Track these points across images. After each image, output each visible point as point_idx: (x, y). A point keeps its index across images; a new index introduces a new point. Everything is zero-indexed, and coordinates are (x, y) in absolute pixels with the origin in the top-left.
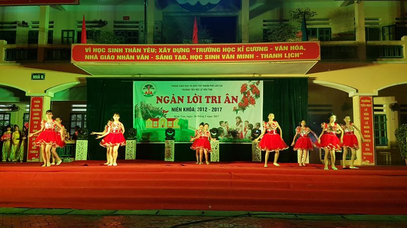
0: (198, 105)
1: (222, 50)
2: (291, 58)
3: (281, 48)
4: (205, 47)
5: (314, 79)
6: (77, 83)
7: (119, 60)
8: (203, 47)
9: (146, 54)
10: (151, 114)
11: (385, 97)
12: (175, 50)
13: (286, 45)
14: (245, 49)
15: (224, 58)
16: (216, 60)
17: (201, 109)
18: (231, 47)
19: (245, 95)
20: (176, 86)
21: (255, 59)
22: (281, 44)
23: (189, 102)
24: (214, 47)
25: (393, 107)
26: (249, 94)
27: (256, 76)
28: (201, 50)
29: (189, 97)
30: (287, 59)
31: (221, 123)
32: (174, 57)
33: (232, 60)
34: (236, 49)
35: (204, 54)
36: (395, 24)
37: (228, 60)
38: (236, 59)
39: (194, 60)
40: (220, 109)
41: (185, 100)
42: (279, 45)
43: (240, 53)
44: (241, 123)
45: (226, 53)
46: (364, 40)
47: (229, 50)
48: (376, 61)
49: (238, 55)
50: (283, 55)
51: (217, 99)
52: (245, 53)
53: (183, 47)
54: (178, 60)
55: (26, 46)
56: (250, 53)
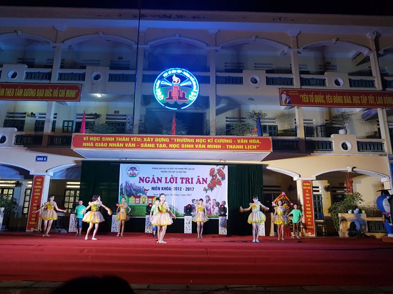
0: (174, 185)
1: (195, 141)
2: (250, 149)
3: (242, 141)
4: (182, 138)
5: (267, 165)
6: (73, 164)
7: (111, 147)
8: (180, 138)
9: (133, 142)
10: (134, 192)
11: (320, 181)
12: (157, 140)
13: (246, 139)
14: (214, 141)
15: (197, 147)
16: (190, 148)
17: (176, 189)
18: (203, 138)
19: (213, 177)
20: (156, 168)
21: (222, 149)
22: (242, 138)
23: (166, 182)
24: (189, 138)
25: (327, 189)
26: (216, 177)
27: (222, 161)
28: (178, 140)
29: (166, 178)
30: (247, 149)
31: (193, 201)
32: (156, 146)
33: (203, 149)
34: (207, 141)
35: (180, 143)
36: (325, 124)
37: (200, 149)
38: (206, 148)
39: (173, 148)
40: (192, 189)
41: (163, 180)
42: (240, 139)
43: (210, 144)
44: (210, 201)
45: (198, 143)
46: (304, 137)
47: (201, 141)
48: (313, 152)
49: (208, 145)
50: (244, 147)
51: (190, 181)
52: (214, 143)
53: (164, 137)
54: (159, 148)
55: (33, 133)
56: (218, 144)
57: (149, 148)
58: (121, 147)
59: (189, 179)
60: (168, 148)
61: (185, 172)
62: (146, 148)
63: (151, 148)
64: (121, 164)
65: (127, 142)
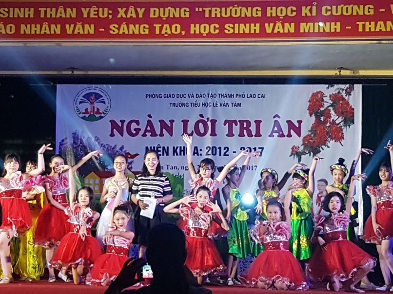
0: (208, 140)
1: (264, 12)
7: (25, 36)
9: (89, 21)
10: (97, 162)
14: (319, 11)
15: (269, 30)
17: (213, 150)
19: (317, 118)
20: (157, 96)
21: (344, 33)
27: (344, 73)
28: (216, 12)
29: (185, 122)
32: (152, 29)
34: (299, 11)
35: (222, 21)
41: (178, 127)
47: (282, 11)
51: (253, 128)
52: (319, 18)
56: (332, 19)
57: (134, 36)
58: (55, 36)
59: (249, 123)
60: (188, 35)
61: (239, 105)
62: (124, 36)
63: (140, 36)
64: (58, 86)
65: (71, 21)
